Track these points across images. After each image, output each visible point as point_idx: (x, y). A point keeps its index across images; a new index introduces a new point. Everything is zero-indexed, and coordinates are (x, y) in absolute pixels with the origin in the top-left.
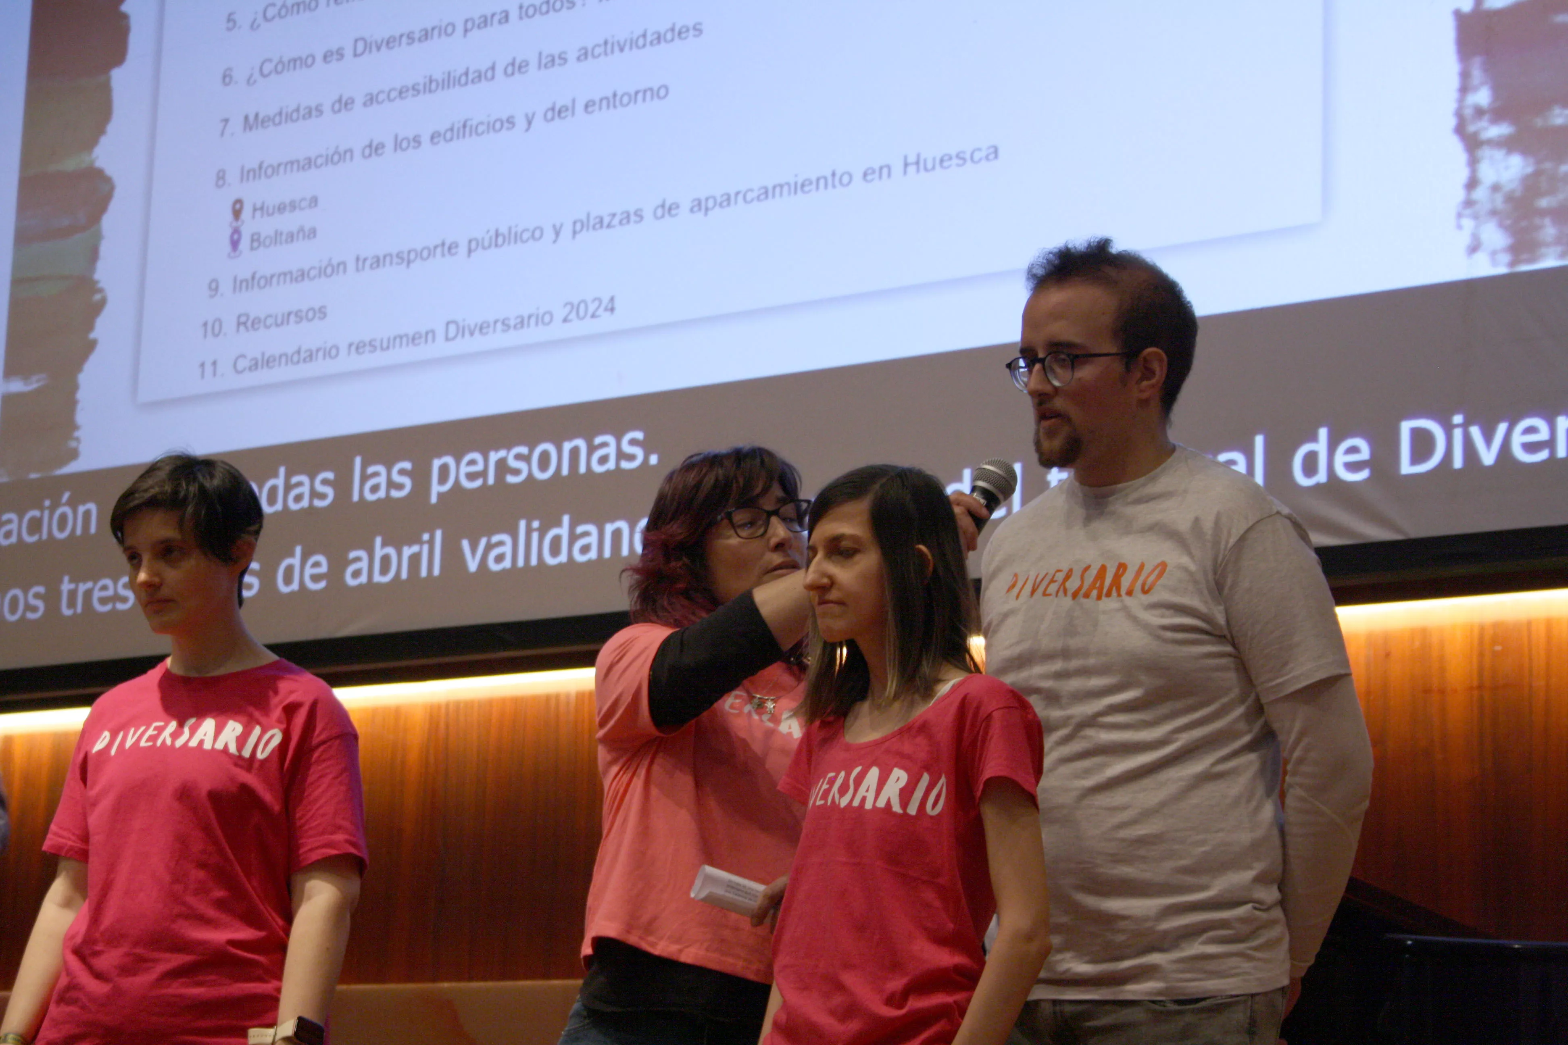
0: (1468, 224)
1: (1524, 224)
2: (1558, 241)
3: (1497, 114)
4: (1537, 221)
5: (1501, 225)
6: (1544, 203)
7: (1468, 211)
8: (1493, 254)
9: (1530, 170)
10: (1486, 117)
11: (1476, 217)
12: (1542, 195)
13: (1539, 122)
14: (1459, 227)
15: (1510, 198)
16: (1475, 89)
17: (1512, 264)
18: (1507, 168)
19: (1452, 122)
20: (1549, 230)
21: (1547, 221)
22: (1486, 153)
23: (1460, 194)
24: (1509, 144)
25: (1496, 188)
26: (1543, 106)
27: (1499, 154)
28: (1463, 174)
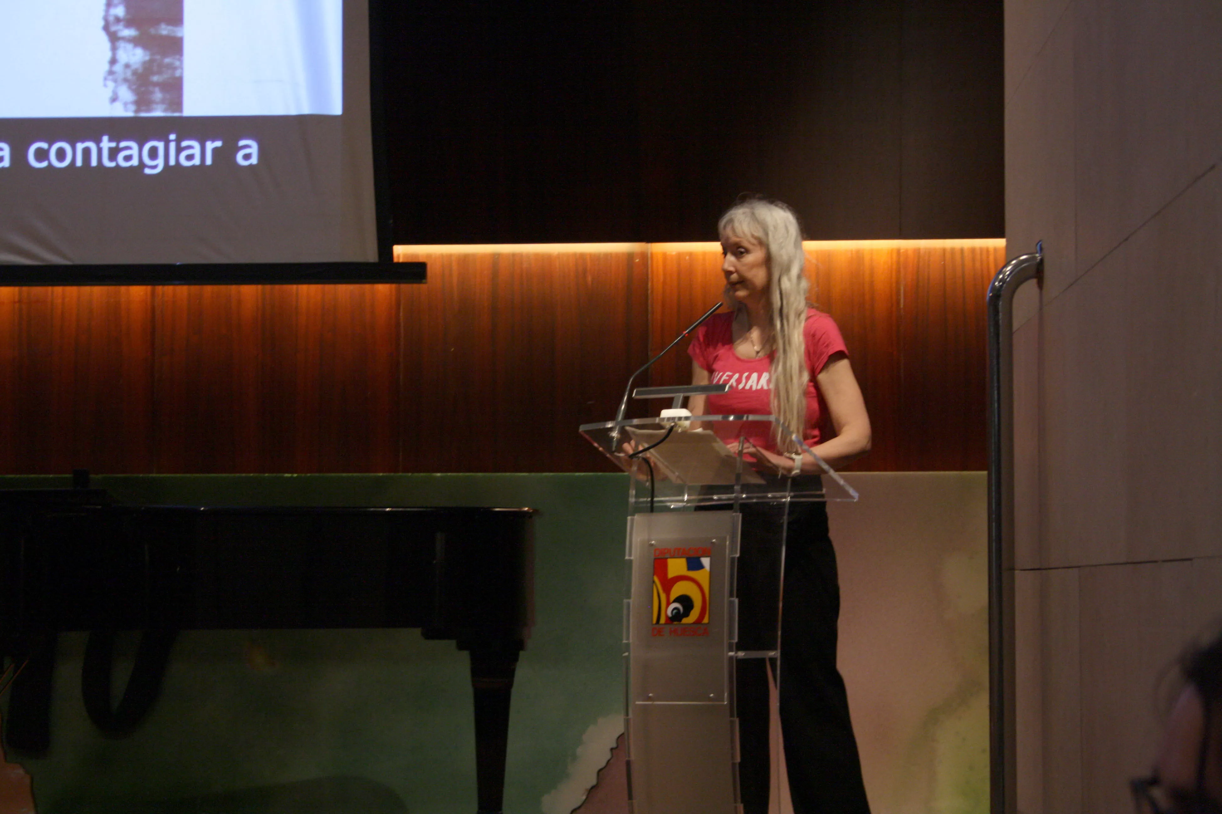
0: (111, 84)
1: (143, 89)
2: (163, 101)
3: (129, 23)
4: (151, 88)
5: (130, 88)
6: (155, 78)
7: (110, 77)
8: (125, 104)
9: (147, 58)
10: (122, 23)
11: (115, 81)
12: (154, 74)
13: (153, 31)
14: (105, 86)
15: (135, 73)
16: (116, 6)
17: (136, 111)
18: (134, 55)
19: (102, 23)
20: (158, 95)
21: (157, 89)
22: (121, 44)
23: (106, 67)
24: (136, 42)
25: (127, 66)
26: (157, 22)
27: (130, 46)
28: (108, 55)
